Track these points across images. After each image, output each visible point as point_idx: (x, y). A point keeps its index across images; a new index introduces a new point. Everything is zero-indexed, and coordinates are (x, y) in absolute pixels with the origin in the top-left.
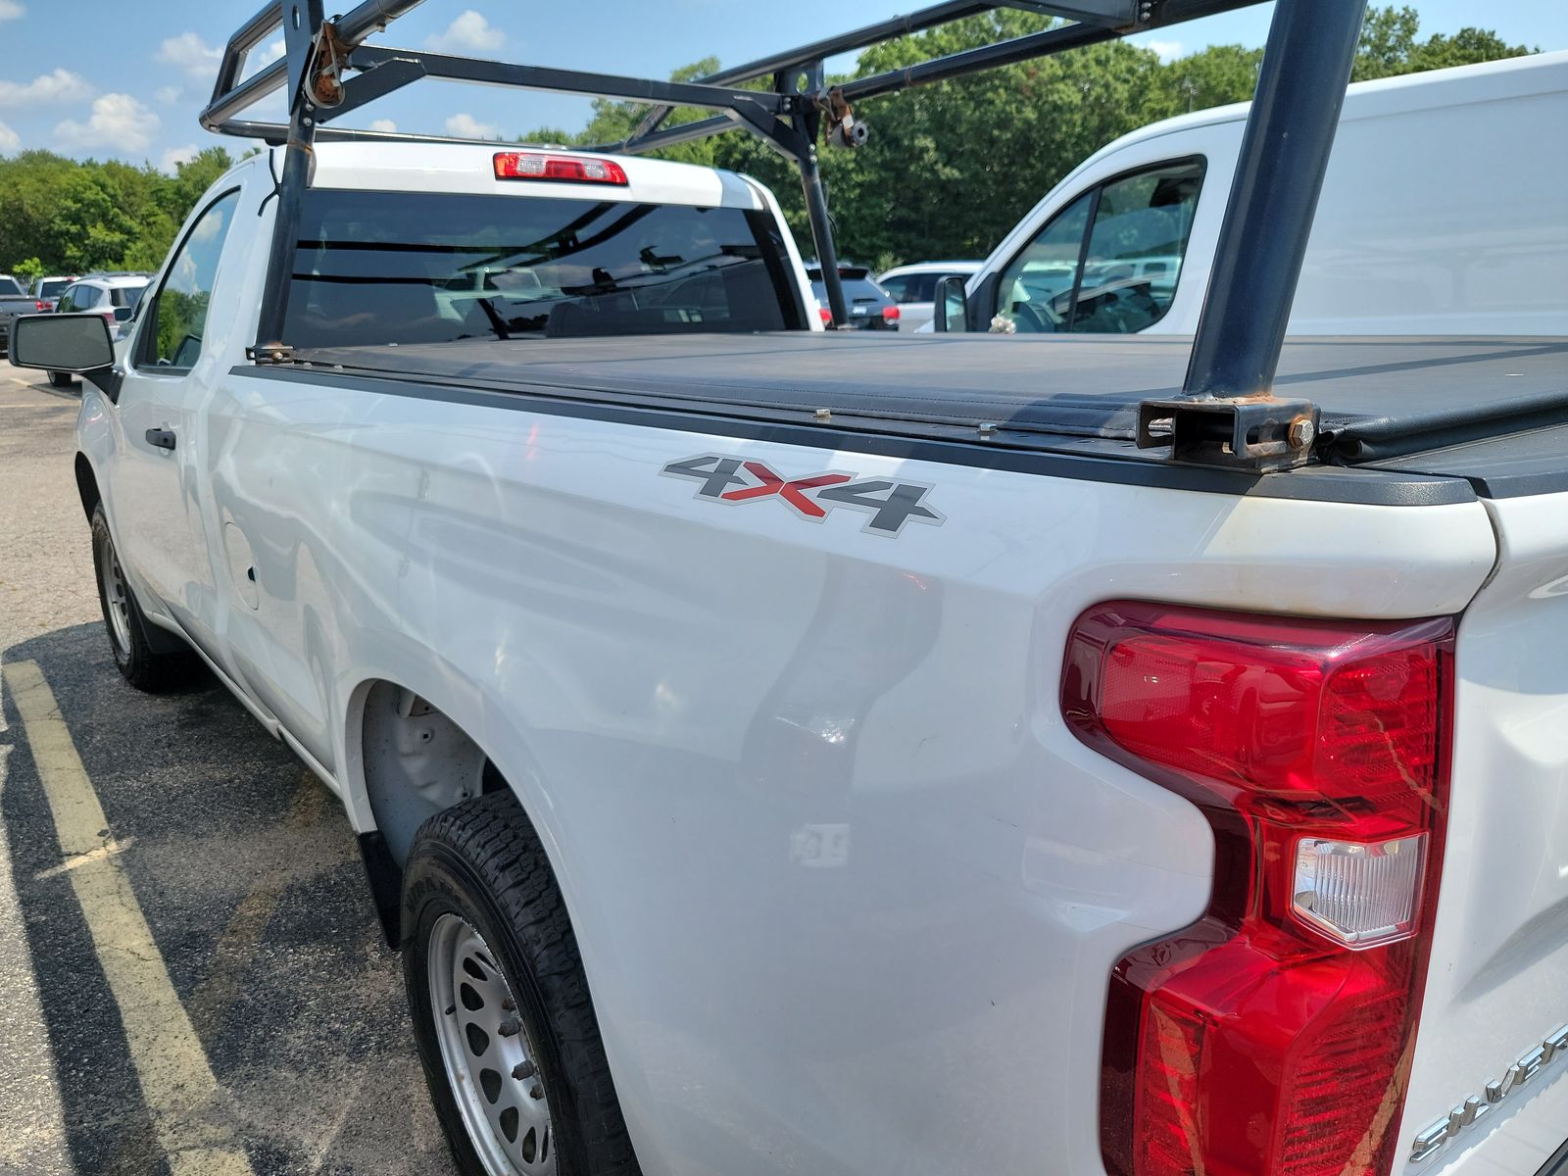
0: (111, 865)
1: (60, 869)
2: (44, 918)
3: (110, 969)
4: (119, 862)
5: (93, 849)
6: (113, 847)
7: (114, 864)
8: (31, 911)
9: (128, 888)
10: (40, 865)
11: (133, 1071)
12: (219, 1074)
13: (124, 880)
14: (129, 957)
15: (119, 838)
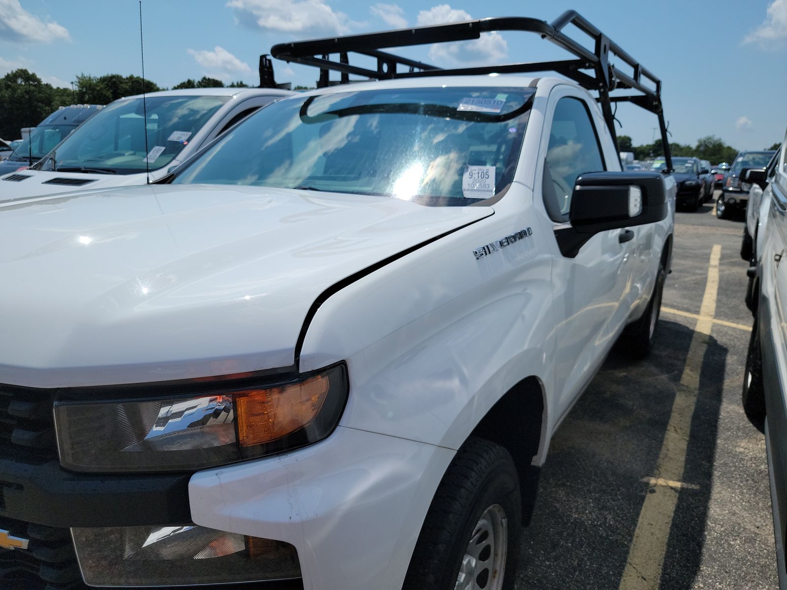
0: (660, 472)
1: (685, 485)
2: (703, 462)
3: (688, 430)
4: (656, 472)
5: (663, 486)
6: (653, 481)
7: (658, 472)
8: (708, 469)
9: (661, 456)
10: (694, 493)
11: (696, 404)
12: (675, 394)
13: (660, 461)
14: (679, 431)
15: (647, 484)
